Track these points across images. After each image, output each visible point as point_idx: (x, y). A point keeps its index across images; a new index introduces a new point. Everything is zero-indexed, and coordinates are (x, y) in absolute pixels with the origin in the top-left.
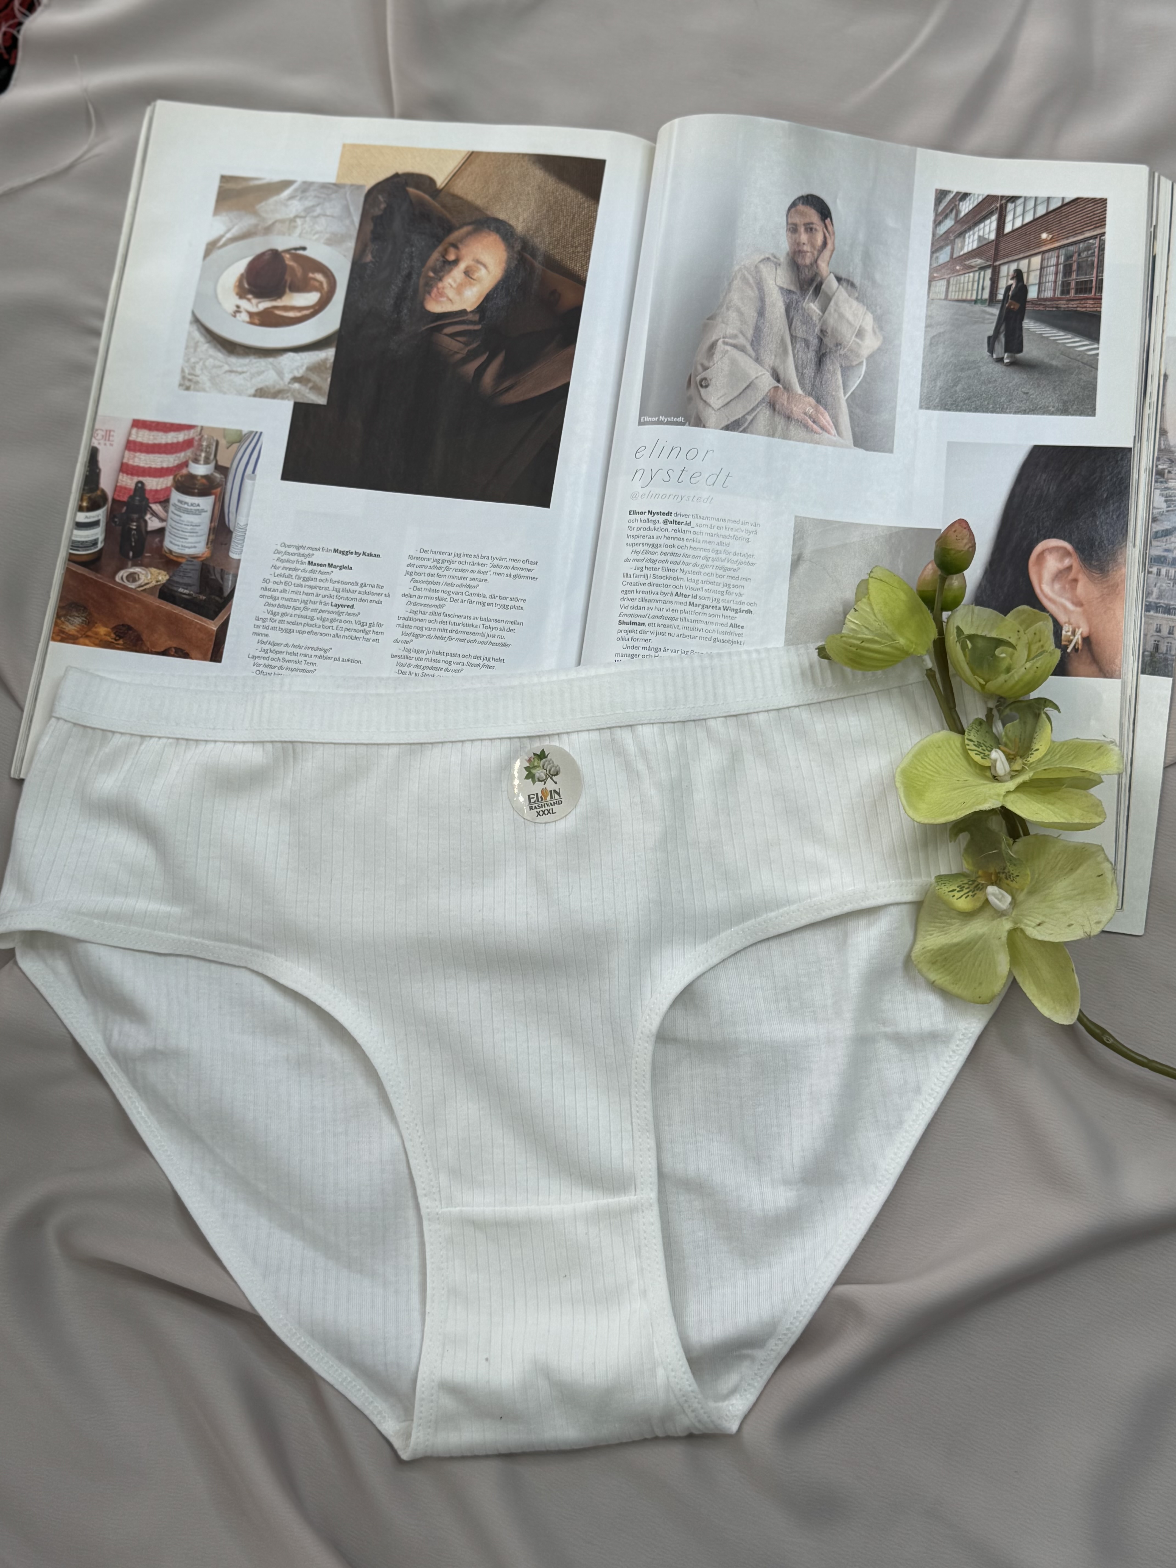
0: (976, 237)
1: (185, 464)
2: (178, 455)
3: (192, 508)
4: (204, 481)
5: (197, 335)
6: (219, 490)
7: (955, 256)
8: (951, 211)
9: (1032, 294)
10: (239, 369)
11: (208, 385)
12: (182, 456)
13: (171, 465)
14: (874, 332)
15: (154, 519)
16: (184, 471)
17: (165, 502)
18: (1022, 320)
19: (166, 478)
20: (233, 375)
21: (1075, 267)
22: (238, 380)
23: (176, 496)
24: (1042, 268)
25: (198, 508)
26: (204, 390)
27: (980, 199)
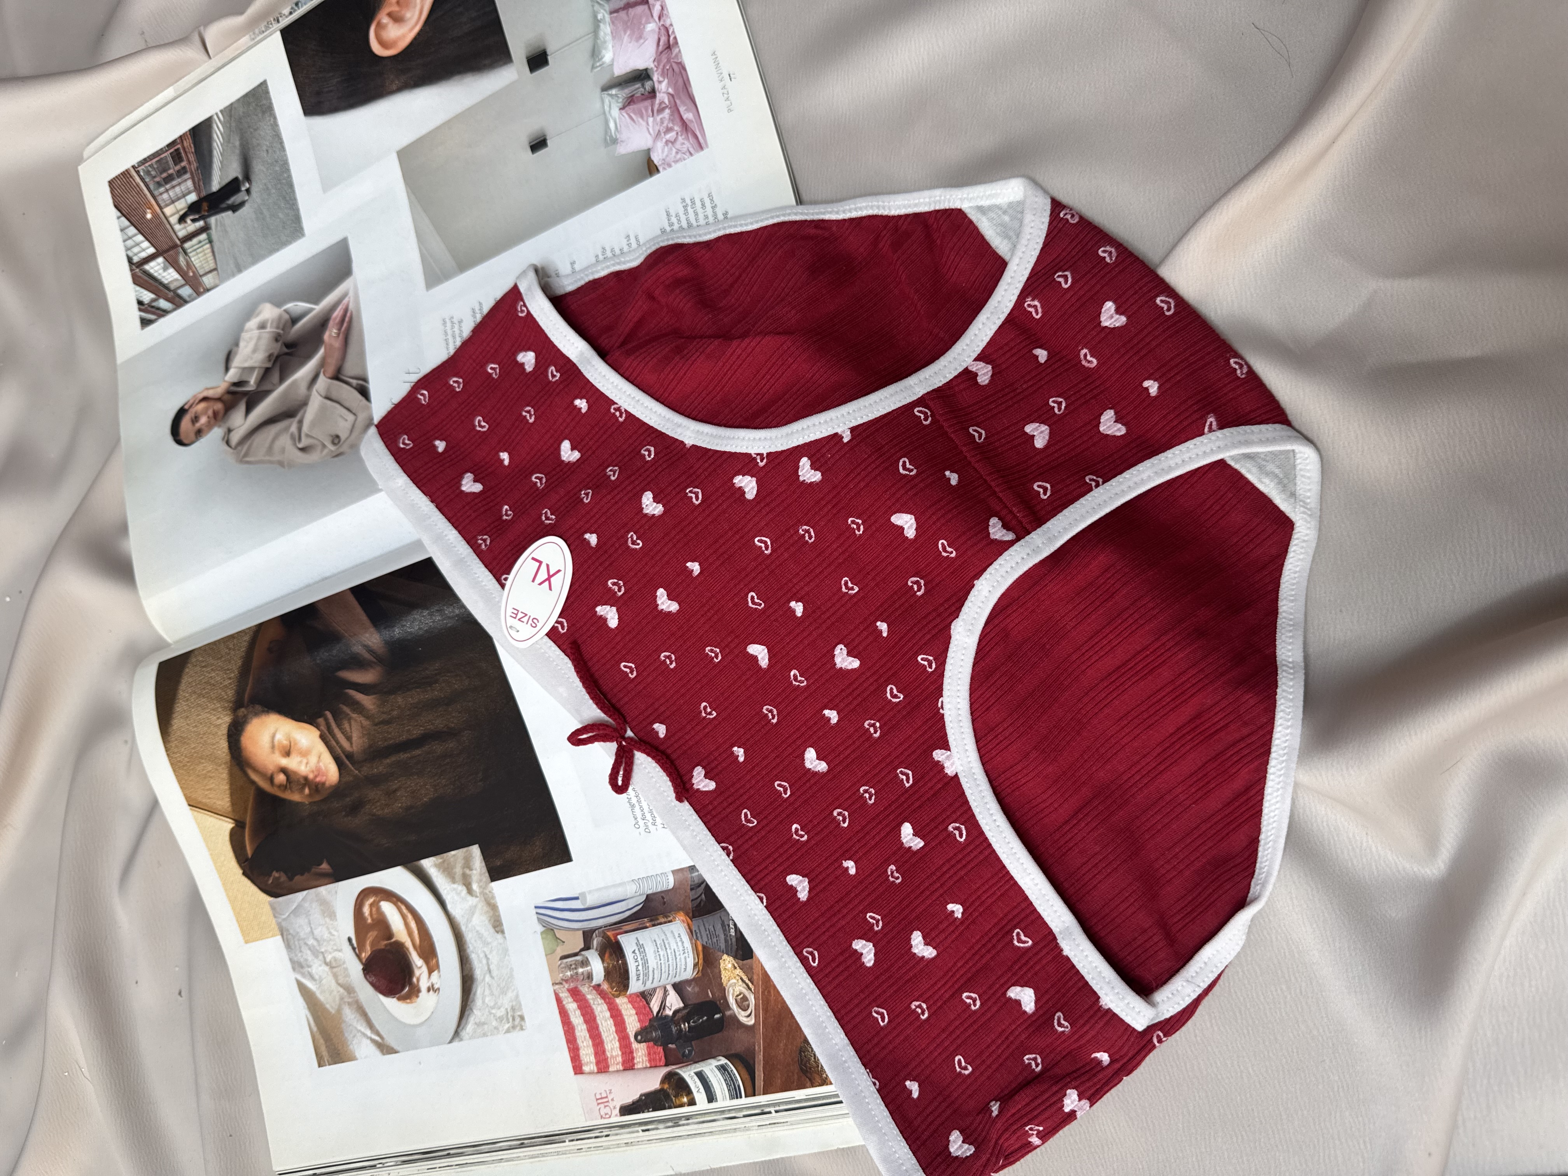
0: (165, 274)
1: (597, 987)
2: (591, 1002)
3: (639, 959)
4: (607, 955)
5: (469, 1027)
6: (609, 933)
7: (183, 282)
8: (153, 307)
9: (192, 198)
10: (484, 961)
11: (511, 995)
12: (592, 998)
13: (605, 1007)
14: (258, 315)
15: (668, 1004)
16: (605, 987)
17: (645, 996)
18: (214, 193)
19: (620, 1007)
20: (491, 967)
21: (164, 175)
22: (494, 959)
23: (635, 986)
24: (173, 202)
25: (637, 951)
26: (517, 996)
27: (138, 288)
